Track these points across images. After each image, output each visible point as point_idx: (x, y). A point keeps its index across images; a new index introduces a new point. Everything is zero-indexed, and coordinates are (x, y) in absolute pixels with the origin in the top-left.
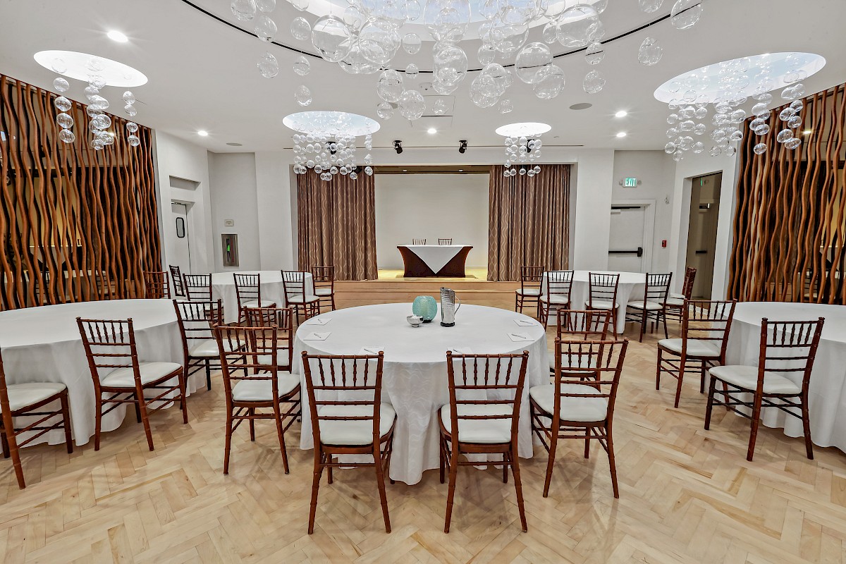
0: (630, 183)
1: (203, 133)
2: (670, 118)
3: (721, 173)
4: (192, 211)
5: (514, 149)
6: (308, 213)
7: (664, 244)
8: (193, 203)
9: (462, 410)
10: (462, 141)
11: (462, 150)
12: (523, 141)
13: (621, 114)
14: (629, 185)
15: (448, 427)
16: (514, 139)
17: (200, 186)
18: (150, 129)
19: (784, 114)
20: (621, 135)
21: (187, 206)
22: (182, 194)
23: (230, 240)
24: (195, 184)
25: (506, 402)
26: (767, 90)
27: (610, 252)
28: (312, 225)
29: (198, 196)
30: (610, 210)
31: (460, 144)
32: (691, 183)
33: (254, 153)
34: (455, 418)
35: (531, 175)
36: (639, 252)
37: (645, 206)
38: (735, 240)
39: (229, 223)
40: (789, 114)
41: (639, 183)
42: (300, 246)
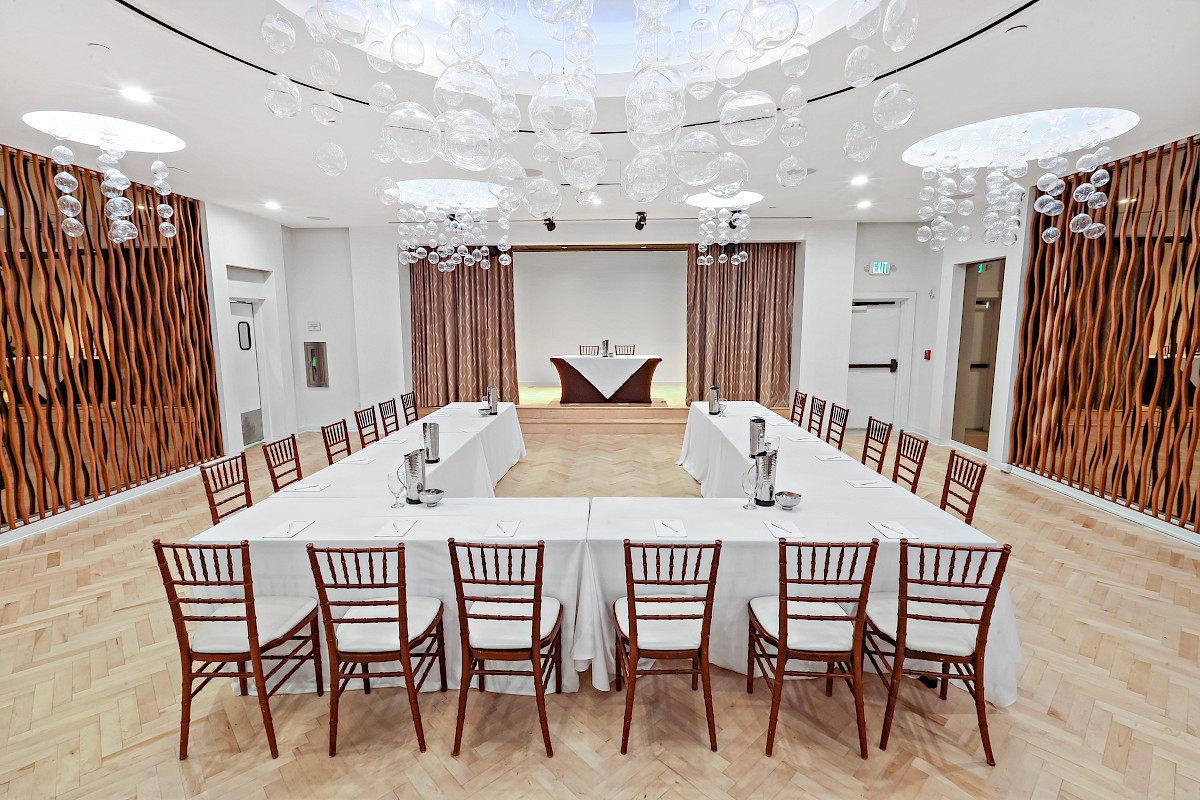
0: (878, 269)
1: (272, 206)
2: (924, 193)
3: (1004, 259)
4: (260, 312)
5: (710, 227)
6: (425, 312)
7: (928, 356)
8: (262, 301)
9: (641, 609)
10: (639, 213)
11: (639, 226)
12: (724, 216)
13: (860, 180)
14: (879, 272)
15: (625, 630)
16: (710, 213)
17: (272, 278)
18: (198, 201)
19: (1080, 192)
20: (864, 205)
21: (252, 305)
22: (245, 289)
23: (316, 351)
24: (265, 273)
25: (695, 600)
26: (1061, 151)
27: (851, 366)
28: (431, 329)
29: (268, 291)
30: (852, 308)
31: (637, 217)
32: (963, 272)
33: (348, 229)
34: (633, 618)
35: (736, 263)
36: (893, 366)
37: (902, 301)
38: (1022, 357)
39: (315, 327)
40: (1087, 192)
41: (892, 268)
42: (415, 358)
